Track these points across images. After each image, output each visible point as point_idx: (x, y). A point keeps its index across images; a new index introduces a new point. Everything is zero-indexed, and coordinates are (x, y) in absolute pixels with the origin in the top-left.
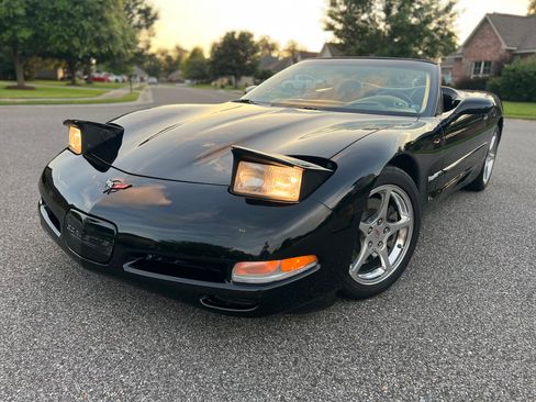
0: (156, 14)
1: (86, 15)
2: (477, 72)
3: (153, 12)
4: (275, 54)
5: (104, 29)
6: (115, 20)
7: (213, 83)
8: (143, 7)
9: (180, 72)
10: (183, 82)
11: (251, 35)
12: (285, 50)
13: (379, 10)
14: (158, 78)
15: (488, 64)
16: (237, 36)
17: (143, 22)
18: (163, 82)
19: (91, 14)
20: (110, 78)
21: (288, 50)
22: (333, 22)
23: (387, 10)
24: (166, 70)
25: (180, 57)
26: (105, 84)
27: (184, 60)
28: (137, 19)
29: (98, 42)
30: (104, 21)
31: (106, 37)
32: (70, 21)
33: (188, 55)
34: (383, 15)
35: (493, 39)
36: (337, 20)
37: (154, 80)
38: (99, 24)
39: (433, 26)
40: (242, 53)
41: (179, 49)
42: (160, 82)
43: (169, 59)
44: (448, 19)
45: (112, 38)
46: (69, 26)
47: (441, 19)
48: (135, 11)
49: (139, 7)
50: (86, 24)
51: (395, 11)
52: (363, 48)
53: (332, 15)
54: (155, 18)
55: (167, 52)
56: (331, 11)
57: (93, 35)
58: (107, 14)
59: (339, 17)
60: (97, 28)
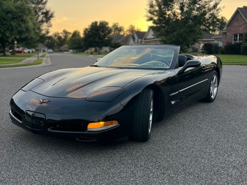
0: (52, 14)
1: (13, 19)
2: (236, 40)
3: (50, 13)
4: (122, 33)
5: (23, 25)
6: (29, 20)
7: (86, 51)
8: (44, 11)
9: (66, 45)
10: (68, 51)
11: (107, 23)
12: (127, 31)
13: (177, 9)
14: (53, 49)
15: (241, 35)
16: (98, 24)
17: (44, 19)
18: (56, 52)
19: (16, 18)
20: (25, 51)
21: (129, 30)
22: (152, 16)
23: (182, 8)
24: (58, 44)
25: (66, 37)
26: (22, 54)
27: (68, 39)
28: (41, 17)
29: (20, 33)
30: (24, 21)
31: (24, 30)
32: (5, 23)
33: (70, 36)
34: (179, 11)
35: (243, 22)
36: (154, 14)
37: (51, 51)
38: (21, 23)
39: (207, 16)
40: (102, 34)
41: (65, 32)
42: (54, 51)
43: (60, 38)
44: (216, 12)
45: (28, 30)
46: (4, 25)
47: (211, 12)
48: (40, 14)
49: (42, 11)
50: (14, 24)
51: (185, 9)
52: (169, 30)
53: (150, 12)
54: (51, 16)
55: (58, 34)
56: (150, 10)
57: (17, 29)
58: (25, 17)
59: (155, 13)
60: (20, 25)
